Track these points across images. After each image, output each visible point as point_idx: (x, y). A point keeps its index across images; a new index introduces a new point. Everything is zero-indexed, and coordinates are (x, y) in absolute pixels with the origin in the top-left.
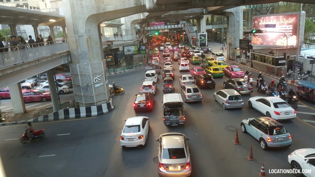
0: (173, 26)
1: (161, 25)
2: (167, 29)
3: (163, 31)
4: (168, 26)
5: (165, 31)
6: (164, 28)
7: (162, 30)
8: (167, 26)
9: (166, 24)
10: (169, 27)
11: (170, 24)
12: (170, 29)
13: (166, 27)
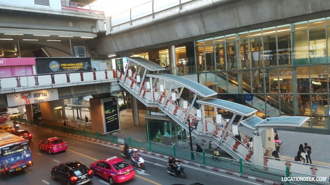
0: (75, 79)
1: (20, 72)
2: (51, 90)
3: (32, 100)
4: (56, 77)
5: (41, 98)
6: (37, 84)
7: (23, 97)
8: (49, 77)
9: (43, 69)
10: (61, 80)
11: (61, 70)
12: (61, 90)
13: (45, 80)
